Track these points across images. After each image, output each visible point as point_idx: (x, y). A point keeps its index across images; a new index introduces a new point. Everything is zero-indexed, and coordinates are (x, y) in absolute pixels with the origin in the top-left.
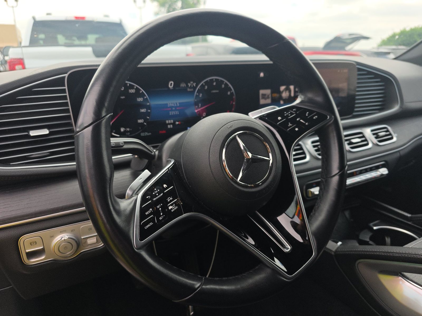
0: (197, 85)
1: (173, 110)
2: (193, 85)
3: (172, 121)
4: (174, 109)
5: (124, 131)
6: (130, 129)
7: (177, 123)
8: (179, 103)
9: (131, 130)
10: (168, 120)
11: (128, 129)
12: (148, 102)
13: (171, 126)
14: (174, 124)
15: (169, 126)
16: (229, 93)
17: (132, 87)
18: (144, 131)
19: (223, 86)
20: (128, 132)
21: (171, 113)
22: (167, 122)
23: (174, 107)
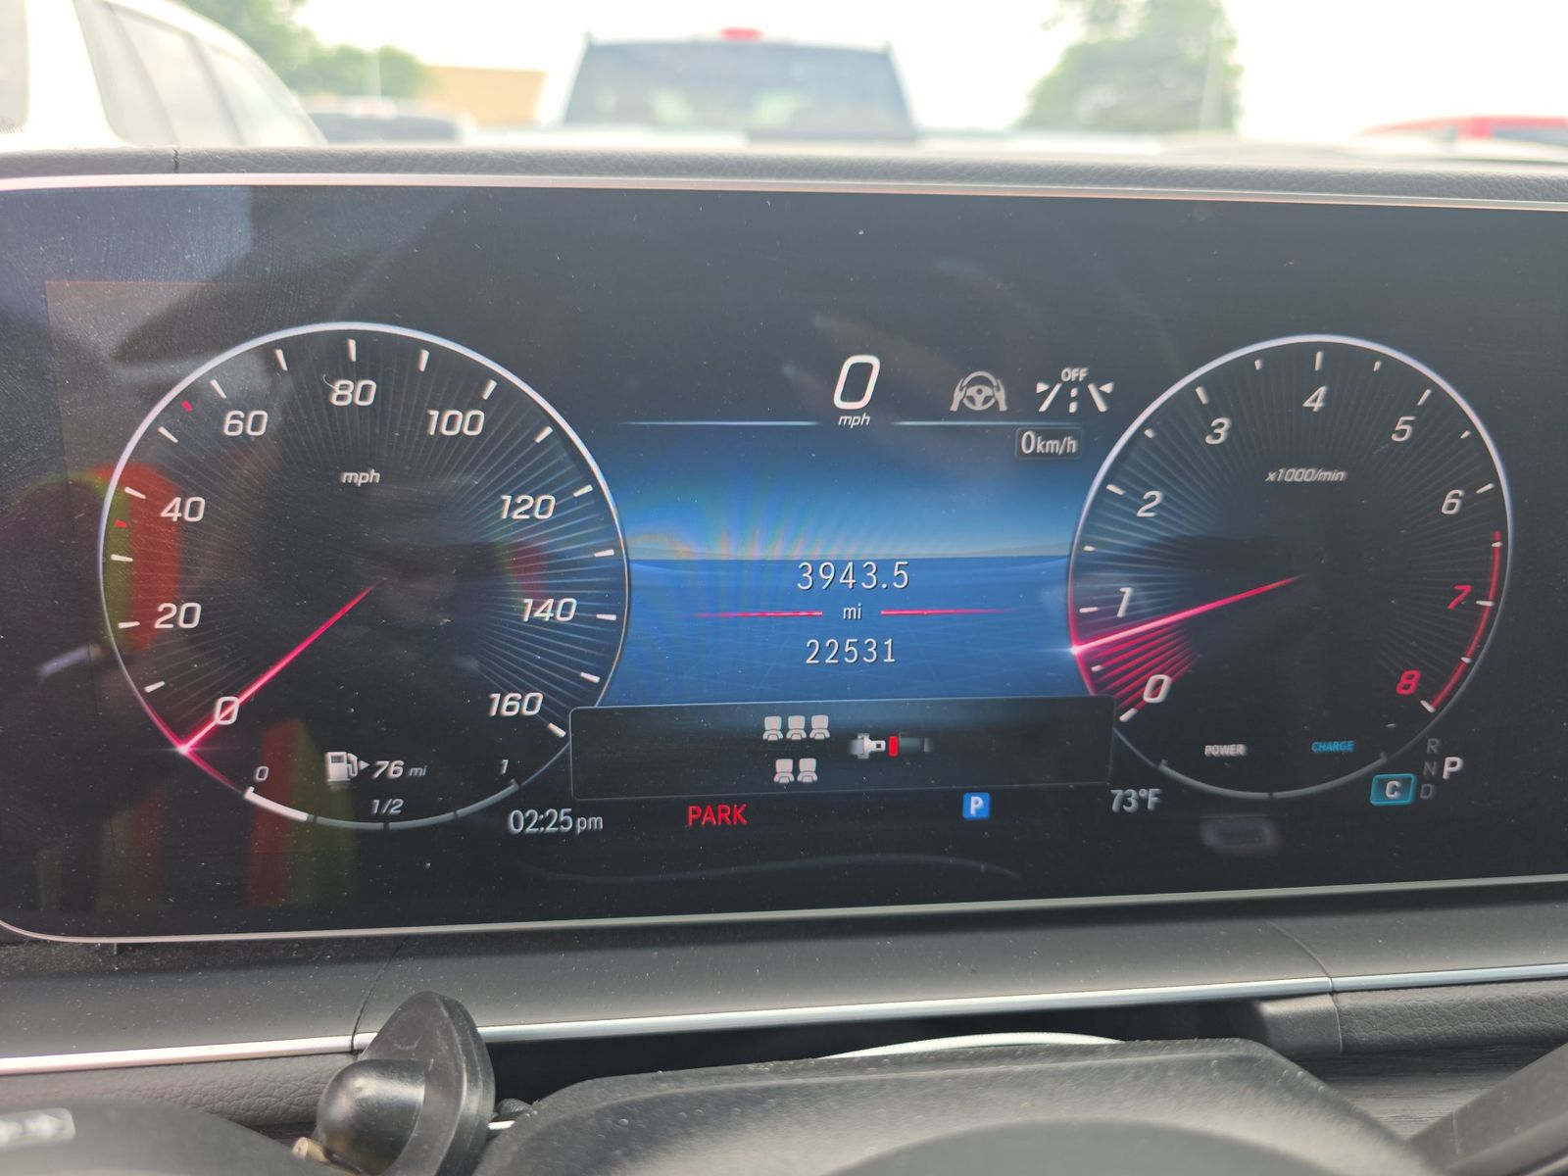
0: (1124, 408)
1: (843, 629)
2: (1085, 399)
3: (821, 727)
4: (851, 612)
5: (353, 780)
6: (406, 768)
7: (867, 745)
8: (912, 565)
9: (419, 772)
10: (785, 714)
11: (394, 769)
12: (609, 535)
13: (808, 766)
14: (832, 752)
15: (783, 768)
16: (1452, 503)
17: (461, 384)
18: (535, 797)
19: (1404, 427)
20: (387, 788)
21: (820, 652)
22: (772, 729)
23: (855, 595)
